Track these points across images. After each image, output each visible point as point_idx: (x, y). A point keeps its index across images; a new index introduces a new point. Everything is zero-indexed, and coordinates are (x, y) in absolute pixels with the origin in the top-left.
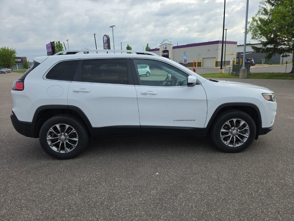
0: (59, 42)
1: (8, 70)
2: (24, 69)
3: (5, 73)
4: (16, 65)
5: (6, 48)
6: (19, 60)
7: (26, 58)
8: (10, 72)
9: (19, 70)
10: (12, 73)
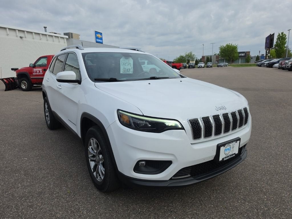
0: (282, 33)
1: (225, 64)
2: (245, 63)
3: (222, 67)
4: (239, 59)
5: (230, 45)
6: (243, 55)
7: (249, 52)
8: (227, 66)
9: (241, 64)
10: (228, 67)
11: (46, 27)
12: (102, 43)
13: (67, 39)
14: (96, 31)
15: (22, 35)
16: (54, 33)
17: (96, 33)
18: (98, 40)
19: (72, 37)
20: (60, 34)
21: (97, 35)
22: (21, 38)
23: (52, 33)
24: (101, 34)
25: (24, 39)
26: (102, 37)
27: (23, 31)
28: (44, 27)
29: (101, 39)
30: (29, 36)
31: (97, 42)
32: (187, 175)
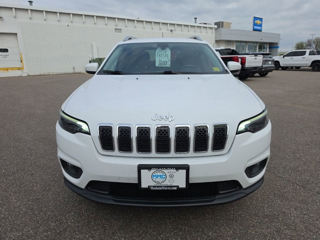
11: (197, 18)
12: (260, 31)
13: (216, 29)
14: (254, 17)
15: (172, 28)
16: (205, 24)
17: (255, 18)
18: (256, 27)
19: (222, 27)
20: (210, 24)
21: (256, 21)
22: (171, 31)
23: (203, 23)
24: (261, 19)
25: (174, 32)
26: (262, 23)
27: (174, 24)
28: (195, 18)
29: (261, 25)
30: (178, 29)
31: (254, 30)
32: (106, 191)
